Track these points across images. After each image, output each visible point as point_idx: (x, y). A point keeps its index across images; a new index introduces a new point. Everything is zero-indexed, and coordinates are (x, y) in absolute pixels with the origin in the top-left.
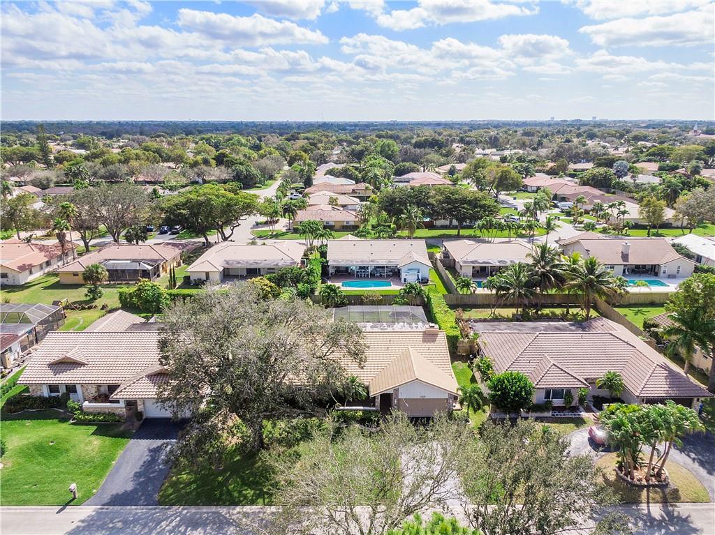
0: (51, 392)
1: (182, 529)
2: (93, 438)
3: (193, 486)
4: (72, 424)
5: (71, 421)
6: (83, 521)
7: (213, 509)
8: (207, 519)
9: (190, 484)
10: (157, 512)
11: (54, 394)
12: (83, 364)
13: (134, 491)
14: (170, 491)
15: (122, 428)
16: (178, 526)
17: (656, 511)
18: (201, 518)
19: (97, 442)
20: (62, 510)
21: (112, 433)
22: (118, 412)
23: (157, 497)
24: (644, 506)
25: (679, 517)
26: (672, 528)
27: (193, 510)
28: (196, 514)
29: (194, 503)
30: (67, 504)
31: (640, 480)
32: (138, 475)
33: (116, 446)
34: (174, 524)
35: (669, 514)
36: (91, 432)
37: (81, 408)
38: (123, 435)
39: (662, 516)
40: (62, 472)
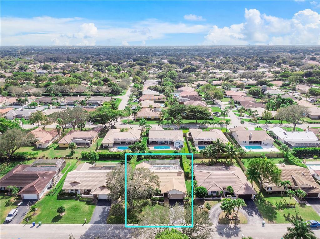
0: (71, 191)
1: (114, 230)
2: (86, 205)
3: (115, 219)
4: (79, 201)
5: (79, 200)
6: (89, 228)
7: (121, 225)
8: (120, 228)
9: (114, 218)
10: (107, 226)
11: (72, 192)
12: (79, 183)
13: (100, 220)
14: (109, 220)
15: (93, 202)
16: (113, 229)
17: (232, 226)
18: (118, 227)
19: (88, 207)
20: (83, 225)
21: (91, 204)
22: (91, 197)
23: (106, 222)
24: (230, 225)
25: (238, 228)
26: (235, 230)
27: (116, 225)
28: (117, 226)
29: (116, 224)
30: (84, 224)
31: (231, 218)
32: (100, 216)
33: (93, 208)
34: (112, 229)
35: (235, 227)
36: (85, 203)
37: (81, 197)
38: (94, 204)
39: (233, 227)
40: (80, 215)
